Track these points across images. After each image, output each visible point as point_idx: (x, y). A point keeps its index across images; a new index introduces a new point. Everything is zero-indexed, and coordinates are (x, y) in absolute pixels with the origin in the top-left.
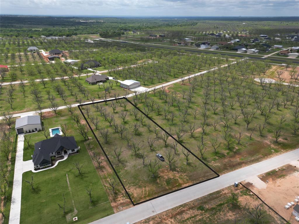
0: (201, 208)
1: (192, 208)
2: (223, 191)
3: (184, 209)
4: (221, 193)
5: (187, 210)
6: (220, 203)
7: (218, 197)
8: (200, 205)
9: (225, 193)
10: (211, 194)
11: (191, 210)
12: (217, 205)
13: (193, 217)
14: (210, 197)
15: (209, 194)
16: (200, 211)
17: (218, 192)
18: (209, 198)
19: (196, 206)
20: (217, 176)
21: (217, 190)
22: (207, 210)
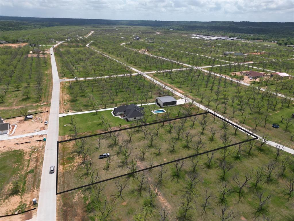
0: (32, 171)
1: (36, 167)
2: (37, 191)
3: (39, 163)
4: (36, 188)
5: (36, 164)
6: (27, 183)
7: (33, 185)
8: (35, 172)
9: (34, 192)
10: (39, 181)
11: (35, 166)
12: (26, 181)
13: (28, 166)
14: (37, 180)
15: (40, 180)
16: (29, 170)
17: (38, 186)
18: (37, 178)
19: (36, 170)
20: (58, 193)
21: (41, 186)
22: (27, 174)
